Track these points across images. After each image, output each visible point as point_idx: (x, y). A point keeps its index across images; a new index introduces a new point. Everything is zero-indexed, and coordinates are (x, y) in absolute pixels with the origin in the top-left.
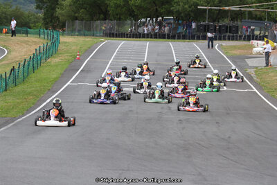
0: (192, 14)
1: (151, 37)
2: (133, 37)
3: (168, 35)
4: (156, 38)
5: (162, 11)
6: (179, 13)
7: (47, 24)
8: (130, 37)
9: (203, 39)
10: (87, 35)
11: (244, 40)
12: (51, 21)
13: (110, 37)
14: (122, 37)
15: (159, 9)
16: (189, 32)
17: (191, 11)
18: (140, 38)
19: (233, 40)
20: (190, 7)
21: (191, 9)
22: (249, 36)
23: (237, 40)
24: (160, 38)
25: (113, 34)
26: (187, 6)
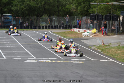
0: (27, 12)
5: (5, 10)
6: (17, 11)
9: (34, 29)
11: (63, 28)
15: (3, 9)
17: (26, 10)
19: (55, 28)
20: (25, 7)
21: (26, 8)
22: (66, 26)
23: (57, 28)
26: (23, 7)
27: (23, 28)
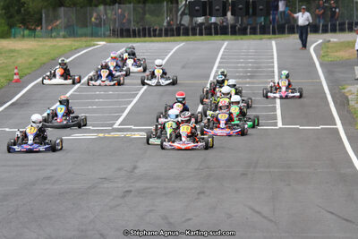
1: (201, 34)
2: (166, 35)
3: (233, 27)
4: (210, 34)
7: (11, 17)
8: (160, 35)
10: (81, 36)
12: (19, 12)
13: (122, 36)
14: (144, 36)
16: (274, 19)
18: (178, 35)
24: (216, 34)
25: (128, 30)
27: (269, 34)
